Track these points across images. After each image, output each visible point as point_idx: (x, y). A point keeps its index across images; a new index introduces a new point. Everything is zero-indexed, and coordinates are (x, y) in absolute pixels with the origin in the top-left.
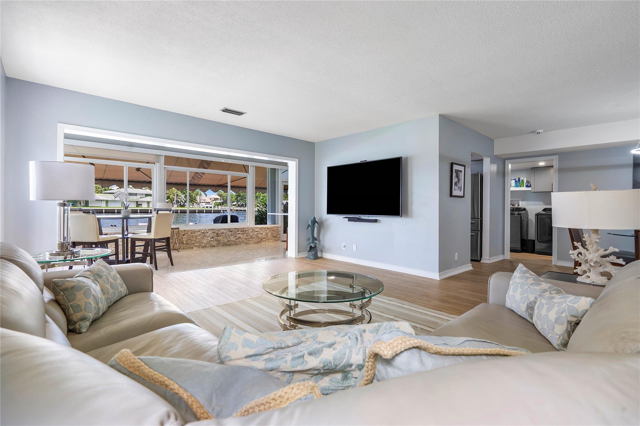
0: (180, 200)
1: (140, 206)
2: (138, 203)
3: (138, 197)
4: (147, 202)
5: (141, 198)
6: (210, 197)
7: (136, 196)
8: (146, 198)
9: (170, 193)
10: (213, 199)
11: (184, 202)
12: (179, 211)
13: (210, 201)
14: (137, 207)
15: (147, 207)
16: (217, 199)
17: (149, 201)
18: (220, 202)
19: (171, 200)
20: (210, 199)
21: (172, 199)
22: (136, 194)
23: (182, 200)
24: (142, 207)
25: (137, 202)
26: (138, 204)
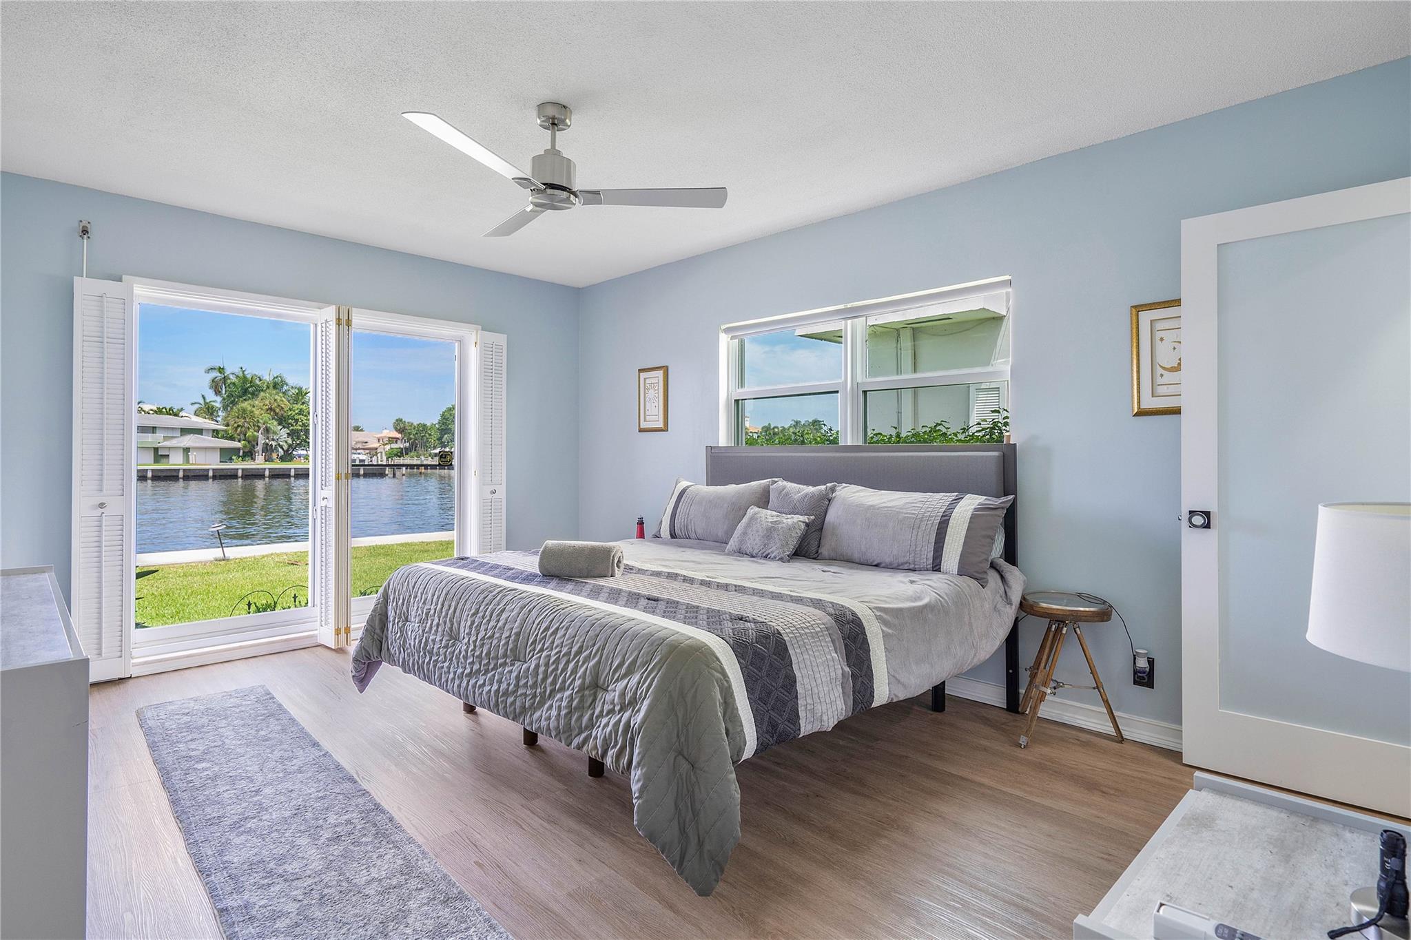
0: (274, 443)
1: (164, 460)
2: (160, 454)
3: (160, 435)
4: (183, 449)
5: (166, 438)
6: (379, 436)
7: (153, 433)
8: (182, 438)
9: (246, 425)
10: (386, 440)
11: (285, 447)
12: (267, 473)
13: (376, 445)
14: (154, 463)
15: (181, 463)
16: (396, 440)
17: (187, 446)
18: (400, 448)
19: (249, 442)
20: (379, 441)
21: (254, 441)
22: (153, 427)
23: (281, 443)
24: (168, 463)
25: (156, 450)
26: (158, 455)
